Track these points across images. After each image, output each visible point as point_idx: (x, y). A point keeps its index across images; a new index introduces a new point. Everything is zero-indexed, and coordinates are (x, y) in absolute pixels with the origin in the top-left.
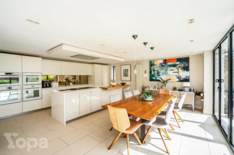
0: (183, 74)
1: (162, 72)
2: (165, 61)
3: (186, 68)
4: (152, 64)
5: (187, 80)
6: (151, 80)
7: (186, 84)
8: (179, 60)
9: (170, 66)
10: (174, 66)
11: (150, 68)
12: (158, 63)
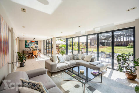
0: (36, 45)
1: (30, 45)
2: (31, 41)
3: (37, 44)
4: (26, 42)
5: (37, 47)
6: (26, 47)
7: (37, 48)
8: (35, 41)
9: (33, 43)
10: (34, 43)
11: (25, 43)
12: (29, 42)
